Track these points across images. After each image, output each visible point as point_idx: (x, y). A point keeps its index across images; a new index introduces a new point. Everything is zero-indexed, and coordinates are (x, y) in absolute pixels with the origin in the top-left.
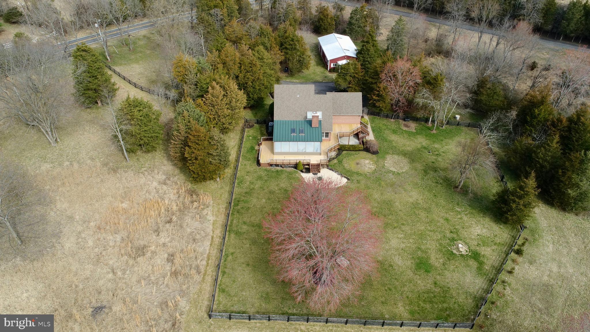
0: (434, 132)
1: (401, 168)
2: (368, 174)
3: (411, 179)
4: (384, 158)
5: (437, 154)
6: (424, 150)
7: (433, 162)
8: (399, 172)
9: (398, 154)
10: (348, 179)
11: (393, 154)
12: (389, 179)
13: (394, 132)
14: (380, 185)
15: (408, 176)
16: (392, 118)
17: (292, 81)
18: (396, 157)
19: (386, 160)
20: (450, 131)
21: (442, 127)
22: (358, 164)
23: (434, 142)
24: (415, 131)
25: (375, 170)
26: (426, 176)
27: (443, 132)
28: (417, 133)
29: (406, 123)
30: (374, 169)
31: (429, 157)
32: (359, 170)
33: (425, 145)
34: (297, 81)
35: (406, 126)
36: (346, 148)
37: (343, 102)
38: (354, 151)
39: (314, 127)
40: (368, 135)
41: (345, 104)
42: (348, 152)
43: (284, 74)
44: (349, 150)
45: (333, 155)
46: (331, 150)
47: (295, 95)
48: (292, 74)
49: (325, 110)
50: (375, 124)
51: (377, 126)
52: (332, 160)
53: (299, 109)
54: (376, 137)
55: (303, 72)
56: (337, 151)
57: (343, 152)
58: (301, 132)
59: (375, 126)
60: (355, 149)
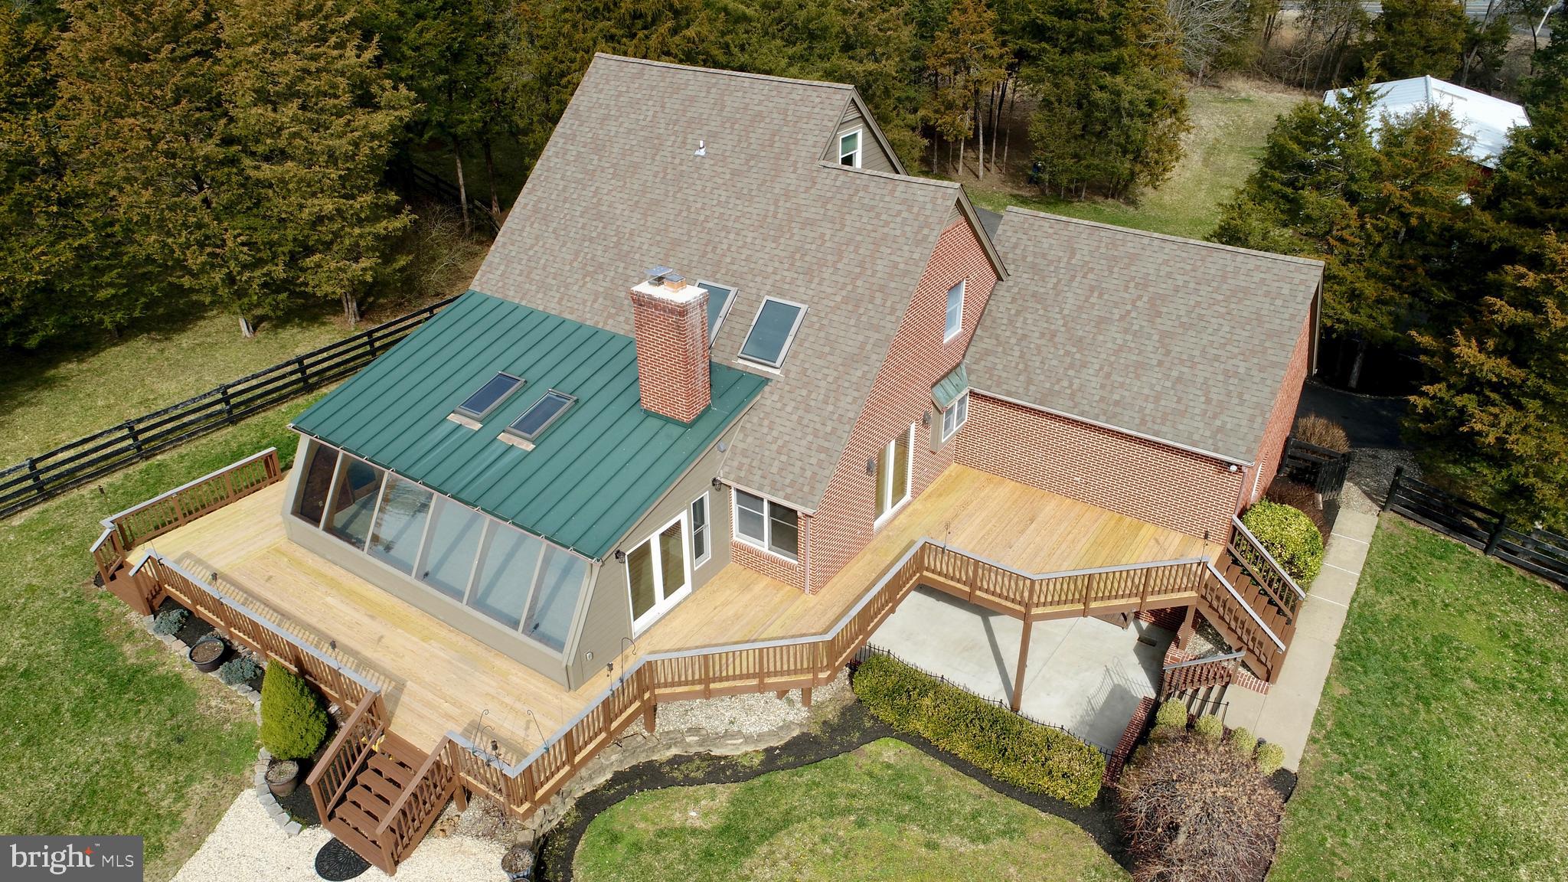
36: (919, 717)
37: (1116, 305)
38: (983, 776)
39: (656, 415)
40: (1261, 671)
41: (1126, 331)
42: (928, 761)
43: (1020, 188)
44: (943, 744)
45: (748, 739)
46: (706, 680)
47: (684, 142)
48: (1054, 186)
49: (846, 300)
50: (1415, 603)
51: (1415, 625)
52: (689, 781)
53: (655, 249)
54: (1340, 724)
55: (1132, 202)
56: (831, 714)
57: (869, 748)
58: (526, 426)
59: (1395, 620)
60: (999, 769)
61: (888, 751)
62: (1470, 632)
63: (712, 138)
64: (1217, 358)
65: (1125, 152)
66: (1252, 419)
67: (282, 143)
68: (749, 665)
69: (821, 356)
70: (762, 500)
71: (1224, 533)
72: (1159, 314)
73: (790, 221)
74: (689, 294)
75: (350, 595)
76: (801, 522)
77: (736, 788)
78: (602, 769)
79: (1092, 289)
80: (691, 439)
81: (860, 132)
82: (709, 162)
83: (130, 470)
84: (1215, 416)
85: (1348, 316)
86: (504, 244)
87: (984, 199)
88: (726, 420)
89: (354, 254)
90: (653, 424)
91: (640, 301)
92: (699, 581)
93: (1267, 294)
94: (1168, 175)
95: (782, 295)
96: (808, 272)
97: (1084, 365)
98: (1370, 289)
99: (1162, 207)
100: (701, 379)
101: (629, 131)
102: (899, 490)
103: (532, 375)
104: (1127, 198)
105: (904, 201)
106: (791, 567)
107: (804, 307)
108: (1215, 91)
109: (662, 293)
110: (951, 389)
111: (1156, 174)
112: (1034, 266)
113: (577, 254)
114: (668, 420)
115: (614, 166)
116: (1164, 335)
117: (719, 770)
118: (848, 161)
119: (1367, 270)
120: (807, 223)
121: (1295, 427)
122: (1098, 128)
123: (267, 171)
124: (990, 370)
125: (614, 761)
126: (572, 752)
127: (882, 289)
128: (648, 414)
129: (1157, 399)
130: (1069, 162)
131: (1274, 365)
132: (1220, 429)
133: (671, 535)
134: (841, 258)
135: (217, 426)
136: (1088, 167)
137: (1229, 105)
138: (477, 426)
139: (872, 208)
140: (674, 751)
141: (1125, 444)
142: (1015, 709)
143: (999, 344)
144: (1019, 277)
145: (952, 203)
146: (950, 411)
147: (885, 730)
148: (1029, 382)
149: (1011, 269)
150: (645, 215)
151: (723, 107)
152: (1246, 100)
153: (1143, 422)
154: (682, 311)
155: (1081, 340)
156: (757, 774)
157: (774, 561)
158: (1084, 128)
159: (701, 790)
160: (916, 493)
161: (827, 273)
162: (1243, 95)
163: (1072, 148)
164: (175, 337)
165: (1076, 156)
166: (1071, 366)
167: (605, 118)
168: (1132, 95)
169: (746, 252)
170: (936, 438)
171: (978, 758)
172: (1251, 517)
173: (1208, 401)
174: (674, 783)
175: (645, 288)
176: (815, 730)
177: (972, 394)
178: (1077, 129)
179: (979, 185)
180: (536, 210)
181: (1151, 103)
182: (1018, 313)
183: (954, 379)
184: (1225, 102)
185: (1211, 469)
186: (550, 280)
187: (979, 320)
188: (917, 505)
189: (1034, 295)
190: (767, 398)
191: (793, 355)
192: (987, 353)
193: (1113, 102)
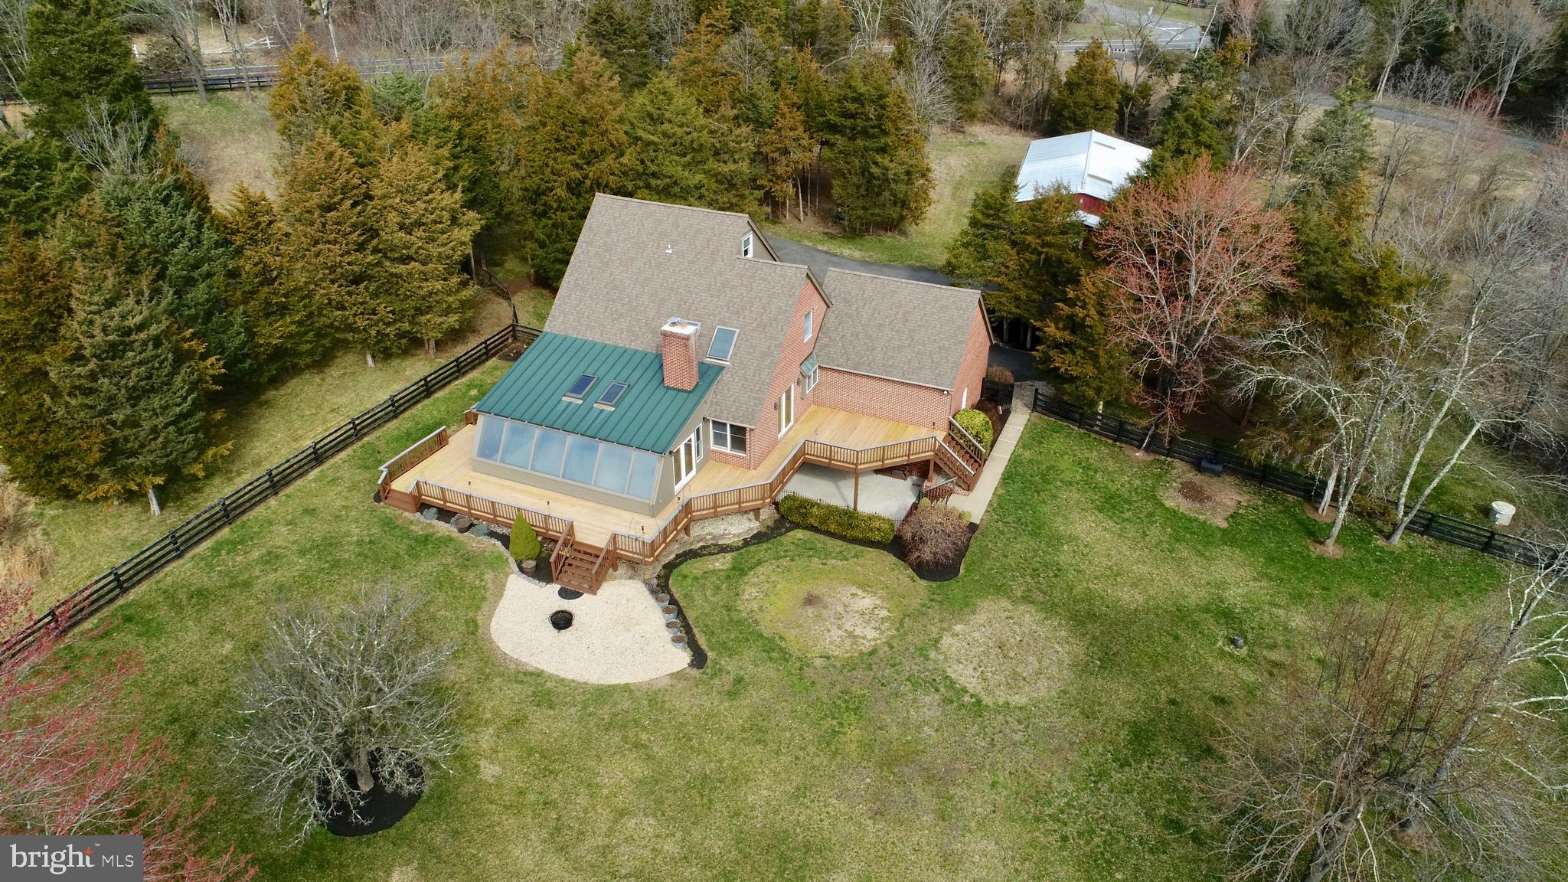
0: (1331, 549)
1: (1015, 680)
2: (818, 662)
3: (1026, 755)
4: (964, 607)
5: (1276, 664)
6: (1209, 623)
7: (1220, 701)
8: (987, 700)
9: (1050, 609)
10: (699, 659)
11: (1026, 599)
12: (904, 725)
13: (1110, 504)
14: (829, 739)
15: (1017, 737)
16: (1139, 447)
17: (838, 251)
18: (1029, 618)
19: (961, 621)
20: (1429, 567)
21: (1388, 537)
22: (810, 600)
23: (1298, 597)
24: (1224, 525)
25: (873, 653)
26: (1124, 764)
27: (1379, 561)
28: (1229, 537)
29: (1198, 479)
30: (866, 647)
31: (1219, 666)
32: (791, 634)
33: (1239, 601)
34: (857, 254)
35: (1192, 492)
36: (812, 517)
37: (887, 317)
38: (843, 538)
39: (673, 389)
40: (965, 487)
41: (893, 330)
42: (817, 536)
43: (828, 228)
44: (824, 528)
45: (734, 535)
46: (715, 507)
47: (659, 245)
48: (853, 230)
49: (758, 326)
50: (1041, 453)
51: (1041, 462)
52: (710, 554)
53: (652, 304)
54: (999, 504)
55: (904, 233)
56: (770, 523)
57: (791, 534)
58: (608, 398)
59: (1031, 461)
60: (849, 533)
61: (799, 534)
62: (1065, 463)
63: (674, 243)
64: (935, 341)
65: (895, 204)
66: (952, 369)
67: (412, 252)
68: (733, 498)
69: (749, 354)
70: (725, 424)
71: (946, 426)
72: (907, 321)
73: (724, 287)
74: (689, 330)
75: (522, 491)
76: (747, 434)
77: (734, 554)
78: (669, 554)
79: (875, 310)
80: (693, 397)
81: (751, 236)
82: (675, 256)
83: (355, 447)
84: (936, 369)
85: (1014, 310)
86: (560, 305)
87: (806, 237)
88: (708, 388)
89: (446, 312)
90: (672, 393)
91: (665, 334)
92: (700, 468)
93: (956, 308)
94: (924, 215)
95: (725, 325)
96: (737, 313)
97: (874, 349)
98: (1023, 294)
99: (923, 234)
100: (695, 370)
101: (625, 239)
102: (788, 420)
103: (600, 374)
104: (900, 230)
105: (781, 276)
106: (743, 458)
107: (738, 331)
108: (961, 137)
109: (676, 330)
110: (809, 366)
111: (917, 216)
112: (845, 299)
113: (606, 308)
114: (679, 390)
115: (620, 259)
116: (911, 331)
117: (724, 549)
118: (746, 252)
119: (1024, 283)
120: (733, 288)
121: (987, 372)
122: (876, 190)
123: (402, 269)
124: (827, 355)
125: (676, 549)
126: (666, 537)
127: (775, 319)
128: (668, 388)
129: (909, 363)
130: (860, 212)
131: (960, 342)
132: (938, 375)
133: (688, 447)
134: (753, 304)
135: (389, 420)
136: (872, 214)
137: (971, 148)
138: (581, 402)
139: (765, 280)
140: (701, 544)
141: (896, 386)
142: (855, 509)
143: (831, 340)
144: (838, 305)
145: (804, 276)
146: (809, 377)
147: (797, 526)
148: (848, 359)
149: (833, 301)
150: (643, 286)
151: (678, 226)
152: (982, 144)
153: (903, 374)
154: (687, 338)
155: (871, 336)
156: (741, 548)
157: (734, 456)
158: (867, 190)
159: (719, 556)
160: (796, 421)
161: (747, 313)
162: (980, 139)
163: (860, 203)
164: (327, 371)
165: (865, 208)
166: (868, 349)
167: (609, 232)
168: (895, 169)
169: (702, 304)
170: (803, 391)
171: (840, 531)
172: (958, 416)
173: (933, 362)
174: (704, 555)
175: (667, 328)
176: (764, 530)
177: (820, 367)
178: (862, 191)
179: (802, 226)
180: (576, 285)
181: (908, 173)
182: (839, 324)
183: (811, 360)
184: (967, 145)
185: (936, 395)
186: (593, 324)
187: (821, 328)
188: (797, 427)
189: (847, 314)
190: (725, 376)
191: (735, 354)
192: (826, 346)
193: (884, 174)
